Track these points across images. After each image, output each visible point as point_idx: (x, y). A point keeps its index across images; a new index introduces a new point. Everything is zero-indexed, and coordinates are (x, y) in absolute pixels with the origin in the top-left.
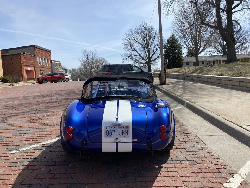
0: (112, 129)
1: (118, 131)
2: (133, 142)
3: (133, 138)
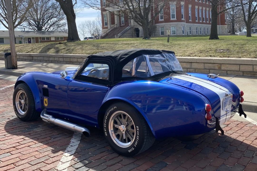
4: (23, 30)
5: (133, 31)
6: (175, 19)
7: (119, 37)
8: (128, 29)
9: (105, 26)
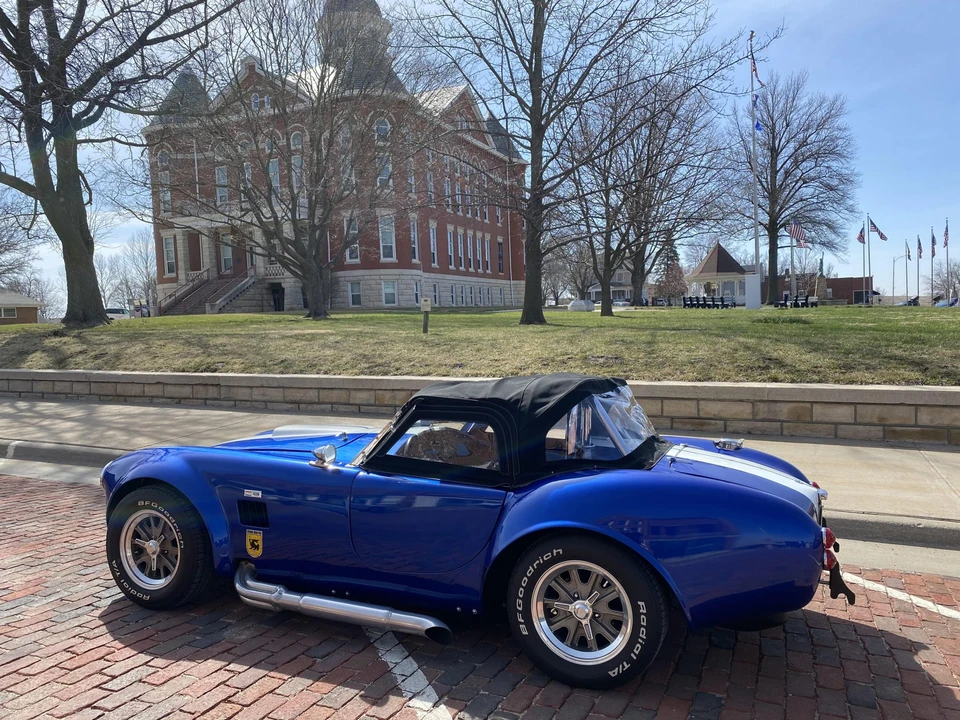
5: (264, 292)
6: (394, 259)
7: (220, 311)
8: (249, 284)
9: (168, 275)
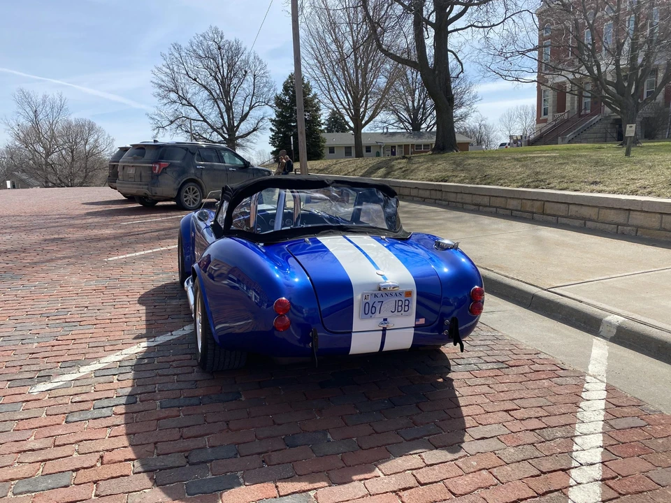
0: (377, 300)
1: (389, 304)
2: (416, 327)
3: (418, 316)
4: (385, 131)
5: (609, 126)
7: (569, 142)
8: (596, 121)
9: (543, 117)
